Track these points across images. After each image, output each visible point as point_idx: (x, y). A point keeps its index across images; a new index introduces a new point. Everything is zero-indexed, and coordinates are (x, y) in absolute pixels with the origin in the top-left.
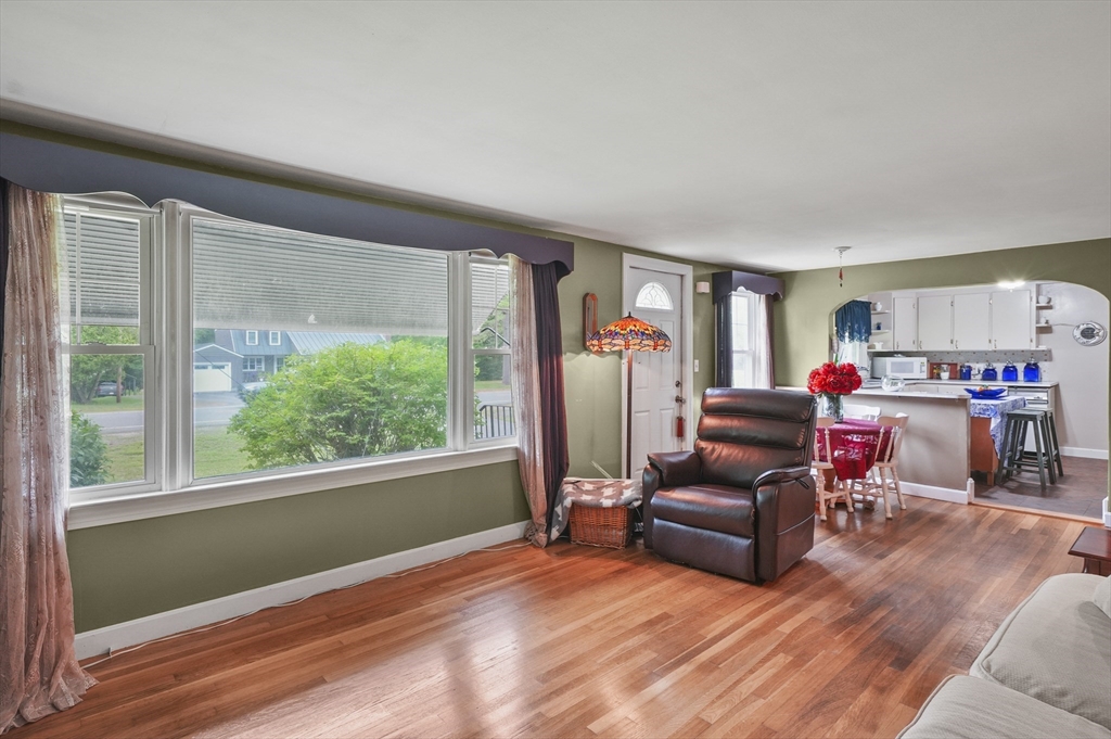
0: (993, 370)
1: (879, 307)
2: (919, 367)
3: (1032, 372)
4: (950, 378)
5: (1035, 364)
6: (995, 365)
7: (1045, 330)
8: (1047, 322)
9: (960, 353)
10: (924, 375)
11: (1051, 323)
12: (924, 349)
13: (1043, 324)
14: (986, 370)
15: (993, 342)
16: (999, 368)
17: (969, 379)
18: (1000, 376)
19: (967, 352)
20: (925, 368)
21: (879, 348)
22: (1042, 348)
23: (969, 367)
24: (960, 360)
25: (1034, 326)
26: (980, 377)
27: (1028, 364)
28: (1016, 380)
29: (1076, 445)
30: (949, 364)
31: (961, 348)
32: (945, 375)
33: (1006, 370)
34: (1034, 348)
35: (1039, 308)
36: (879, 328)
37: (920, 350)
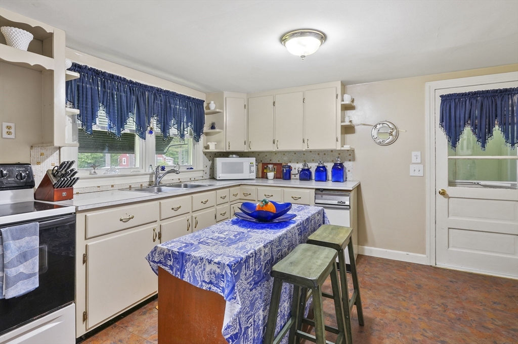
0: (308, 170)
1: (213, 106)
2: (248, 167)
3: (339, 172)
4: (276, 177)
5: (341, 164)
6: (310, 165)
7: (348, 129)
8: (351, 121)
9: (284, 153)
10: (253, 176)
11: (354, 123)
12: (253, 149)
13: (347, 123)
14: (303, 170)
15: (306, 141)
16: (313, 167)
17: (289, 178)
18: (313, 177)
19: (289, 152)
20: (254, 169)
21: (213, 148)
22: (347, 147)
23: (290, 167)
24: (283, 160)
25: (339, 124)
26: (298, 176)
27: (336, 164)
28: (326, 180)
29: (374, 246)
30: (275, 164)
31: (282, 148)
32: (271, 175)
33: (318, 170)
34: (339, 148)
35: (347, 108)
36: (213, 127)
37: (250, 150)
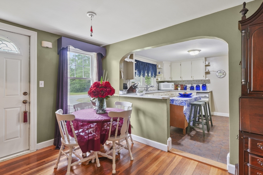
0: (193, 87)
1: (159, 66)
2: (171, 86)
3: (204, 87)
4: (181, 90)
5: (205, 85)
6: (194, 85)
7: (207, 73)
8: (208, 70)
9: (184, 81)
10: (173, 89)
11: (210, 71)
12: (173, 80)
13: (207, 71)
14: (191, 87)
15: (192, 77)
16: (195, 86)
17: (186, 90)
18: (195, 89)
19: (186, 81)
20: (173, 86)
21: (159, 80)
22: (207, 79)
23: (186, 86)
24: (184, 84)
25: (204, 71)
26: (189, 89)
27: (203, 85)
28: (200, 90)
29: (218, 112)
30: (181, 85)
31: (184, 79)
32: (179, 89)
33: (197, 86)
34: (204, 79)
35: (206, 66)
36: (159, 73)
37: (172, 80)
